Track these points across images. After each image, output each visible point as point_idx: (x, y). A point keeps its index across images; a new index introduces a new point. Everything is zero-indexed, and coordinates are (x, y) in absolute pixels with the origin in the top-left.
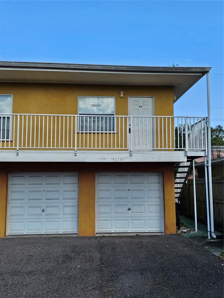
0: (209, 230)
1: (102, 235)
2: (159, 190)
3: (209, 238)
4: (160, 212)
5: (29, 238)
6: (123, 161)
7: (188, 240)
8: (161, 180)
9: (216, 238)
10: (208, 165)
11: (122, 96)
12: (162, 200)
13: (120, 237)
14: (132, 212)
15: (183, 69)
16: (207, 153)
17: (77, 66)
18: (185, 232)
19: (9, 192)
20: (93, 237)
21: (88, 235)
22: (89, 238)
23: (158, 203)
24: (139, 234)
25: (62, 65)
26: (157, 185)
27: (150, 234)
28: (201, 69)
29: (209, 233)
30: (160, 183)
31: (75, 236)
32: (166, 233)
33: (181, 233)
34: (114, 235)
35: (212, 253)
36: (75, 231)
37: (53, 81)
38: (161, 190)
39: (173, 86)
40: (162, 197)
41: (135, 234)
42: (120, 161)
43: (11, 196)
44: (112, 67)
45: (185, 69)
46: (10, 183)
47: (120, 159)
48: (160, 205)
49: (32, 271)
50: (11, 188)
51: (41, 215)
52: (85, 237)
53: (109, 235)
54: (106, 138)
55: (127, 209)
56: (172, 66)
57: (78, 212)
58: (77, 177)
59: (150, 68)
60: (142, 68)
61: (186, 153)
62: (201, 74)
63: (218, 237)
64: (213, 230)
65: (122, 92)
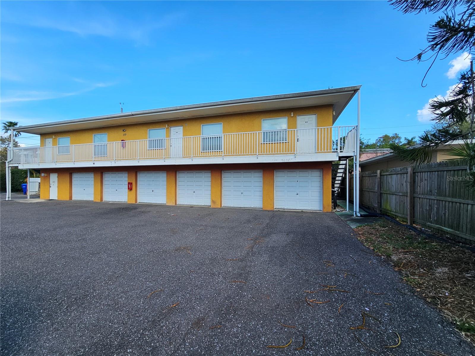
0: (355, 210)
1: (278, 210)
2: (320, 182)
3: (355, 216)
4: (320, 197)
5: (234, 209)
6: (289, 161)
7: (338, 216)
8: (322, 174)
9: (360, 216)
10: (356, 162)
11: (292, 116)
12: (322, 188)
13: (290, 212)
14: (299, 196)
15: (337, 90)
16: (355, 153)
17: (258, 98)
18: (338, 211)
19: (223, 182)
20: (272, 210)
21: (269, 209)
22: (269, 211)
23: (318, 190)
24: (303, 211)
25: (248, 99)
26: (318, 178)
27: (312, 211)
28: (353, 88)
29: (355, 212)
30: (320, 176)
31: (261, 209)
32: (324, 211)
33: (335, 211)
34: (286, 210)
35: (350, 227)
36: (261, 206)
37: (245, 111)
38: (321, 182)
39: (332, 104)
40: (322, 186)
41: (300, 211)
42: (287, 161)
43: (224, 184)
44: (281, 96)
45: (339, 89)
46: (223, 176)
47: (287, 160)
48: (320, 192)
49: (224, 227)
50: (224, 180)
51: (241, 196)
52: (266, 211)
53: (283, 210)
54: (280, 146)
55: (296, 194)
56: (328, 89)
57: (263, 195)
58: (262, 173)
59: (310, 93)
60: (304, 93)
61: (338, 154)
62: (353, 92)
63: (361, 216)
64: (358, 210)
65: (292, 113)
